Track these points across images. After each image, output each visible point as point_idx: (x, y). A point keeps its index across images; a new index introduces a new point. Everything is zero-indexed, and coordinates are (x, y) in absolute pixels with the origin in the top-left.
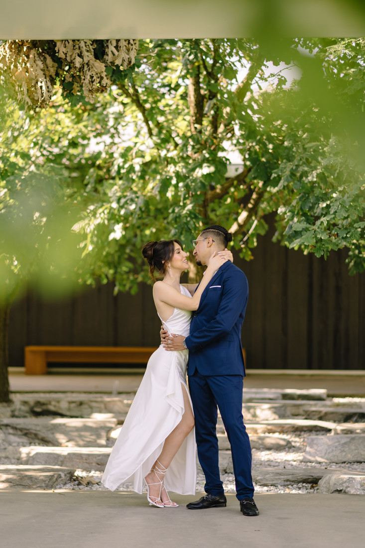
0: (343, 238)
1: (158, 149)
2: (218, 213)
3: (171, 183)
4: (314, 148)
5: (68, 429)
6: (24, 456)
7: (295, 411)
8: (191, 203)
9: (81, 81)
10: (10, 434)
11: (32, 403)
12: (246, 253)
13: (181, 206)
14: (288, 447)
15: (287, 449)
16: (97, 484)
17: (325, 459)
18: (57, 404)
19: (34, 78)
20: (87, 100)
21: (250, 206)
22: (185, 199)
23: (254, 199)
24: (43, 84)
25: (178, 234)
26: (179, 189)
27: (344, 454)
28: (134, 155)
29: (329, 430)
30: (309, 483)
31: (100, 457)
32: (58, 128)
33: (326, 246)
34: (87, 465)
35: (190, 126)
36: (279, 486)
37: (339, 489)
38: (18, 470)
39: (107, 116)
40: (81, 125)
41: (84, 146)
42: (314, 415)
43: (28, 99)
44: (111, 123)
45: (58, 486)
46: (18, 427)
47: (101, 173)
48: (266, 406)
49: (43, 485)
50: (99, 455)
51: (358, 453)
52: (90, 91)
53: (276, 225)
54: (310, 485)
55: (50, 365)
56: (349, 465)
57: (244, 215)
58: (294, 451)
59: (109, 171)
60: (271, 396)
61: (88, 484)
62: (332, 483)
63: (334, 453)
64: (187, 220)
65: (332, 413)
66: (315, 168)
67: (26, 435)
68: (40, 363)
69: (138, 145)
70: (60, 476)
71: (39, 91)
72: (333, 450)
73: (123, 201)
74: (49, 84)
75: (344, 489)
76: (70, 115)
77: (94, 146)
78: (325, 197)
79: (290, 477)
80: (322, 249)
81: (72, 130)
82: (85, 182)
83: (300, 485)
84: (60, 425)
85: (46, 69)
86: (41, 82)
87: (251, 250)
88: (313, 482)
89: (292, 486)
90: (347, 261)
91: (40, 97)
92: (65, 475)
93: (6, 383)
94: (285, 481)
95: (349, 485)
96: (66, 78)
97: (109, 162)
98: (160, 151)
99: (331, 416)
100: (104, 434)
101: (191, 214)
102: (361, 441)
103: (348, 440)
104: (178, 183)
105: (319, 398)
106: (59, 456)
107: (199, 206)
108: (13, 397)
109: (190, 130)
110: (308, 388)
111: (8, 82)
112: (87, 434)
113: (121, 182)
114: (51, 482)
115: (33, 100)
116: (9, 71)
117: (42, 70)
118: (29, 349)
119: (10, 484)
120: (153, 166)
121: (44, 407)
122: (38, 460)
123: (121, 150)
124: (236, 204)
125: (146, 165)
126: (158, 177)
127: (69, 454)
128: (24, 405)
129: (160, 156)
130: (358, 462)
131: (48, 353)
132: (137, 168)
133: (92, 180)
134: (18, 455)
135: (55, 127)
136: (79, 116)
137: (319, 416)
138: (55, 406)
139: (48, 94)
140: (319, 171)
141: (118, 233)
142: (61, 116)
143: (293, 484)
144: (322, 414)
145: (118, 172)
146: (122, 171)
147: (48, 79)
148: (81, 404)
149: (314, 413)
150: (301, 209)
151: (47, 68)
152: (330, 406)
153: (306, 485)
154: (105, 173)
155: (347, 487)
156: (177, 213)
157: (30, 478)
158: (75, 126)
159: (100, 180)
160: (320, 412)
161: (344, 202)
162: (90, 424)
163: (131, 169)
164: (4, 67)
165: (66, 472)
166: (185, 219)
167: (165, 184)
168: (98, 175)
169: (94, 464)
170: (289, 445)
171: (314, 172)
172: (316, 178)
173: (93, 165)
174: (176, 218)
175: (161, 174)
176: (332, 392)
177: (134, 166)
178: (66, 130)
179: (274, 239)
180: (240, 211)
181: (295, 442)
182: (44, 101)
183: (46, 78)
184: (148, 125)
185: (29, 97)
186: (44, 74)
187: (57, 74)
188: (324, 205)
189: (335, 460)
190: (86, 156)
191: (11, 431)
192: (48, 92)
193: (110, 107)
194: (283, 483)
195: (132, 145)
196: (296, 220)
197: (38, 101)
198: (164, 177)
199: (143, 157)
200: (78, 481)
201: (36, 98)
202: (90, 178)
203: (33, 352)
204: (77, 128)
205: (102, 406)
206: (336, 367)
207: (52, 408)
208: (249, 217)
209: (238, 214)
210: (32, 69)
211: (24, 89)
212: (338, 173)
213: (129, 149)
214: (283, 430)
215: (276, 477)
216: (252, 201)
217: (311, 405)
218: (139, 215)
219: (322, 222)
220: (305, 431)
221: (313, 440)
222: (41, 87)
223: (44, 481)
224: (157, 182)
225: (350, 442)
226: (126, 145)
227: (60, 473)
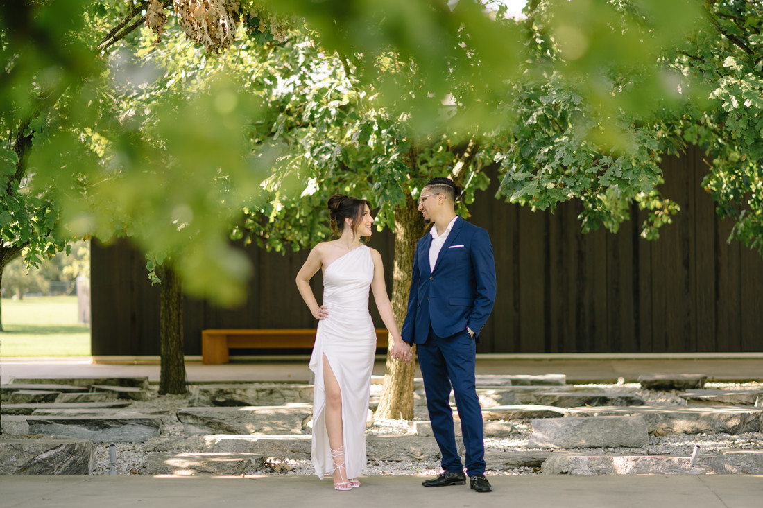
0: (571, 187)
1: (357, 91)
2: (430, 164)
3: (372, 129)
4: (534, 86)
5: (257, 417)
6: (208, 443)
7: (525, 398)
8: (396, 152)
9: (267, 17)
10: (190, 424)
11: (213, 392)
12: (462, 209)
13: (385, 156)
14: (514, 434)
15: (511, 436)
16: (292, 470)
17: (554, 444)
18: (243, 393)
19: (215, 15)
20: (275, 38)
21: (466, 155)
22: (389, 147)
23: (471, 147)
24: (225, 22)
25: (382, 188)
26: (383, 136)
27: (575, 438)
28: (329, 97)
29: (561, 415)
30: (532, 466)
31: (296, 444)
32: (241, 67)
33: (552, 197)
34: (280, 453)
35: (395, 63)
36: (498, 470)
37: (564, 471)
38: (203, 457)
39: (297, 52)
40: (266, 64)
41: (269, 87)
42: (547, 401)
43: (208, 39)
44: (301, 60)
45: (249, 473)
46: (199, 415)
47: (291, 119)
48: (490, 392)
49: (232, 471)
50: (294, 442)
51: (592, 437)
52: (278, 28)
53: (499, 177)
54: (532, 469)
55: (233, 352)
56: (581, 450)
57: (459, 165)
58: (519, 437)
59: (300, 116)
60: (499, 383)
61: (282, 471)
62: (556, 465)
63: (565, 438)
64: (391, 171)
65: (568, 398)
66: (535, 109)
67: (208, 424)
68: (219, 349)
69: (334, 86)
70: (250, 462)
71: (221, 29)
72: (563, 434)
73: (316, 150)
74: (232, 21)
75: (570, 471)
76: (253, 52)
77: (283, 87)
78: (548, 141)
79: (510, 460)
80: (547, 200)
81: (257, 70)
82: (273, 130)
83: (521, 469)
84: (248, 412)
85: (228, 4)
86: (223, 19)
87: (468, 206)
88: (536, 465)
89: (513, 470)
90: (579, 217)
91: (222, 36)
92: (256, 461)
93: (182, 371)
94: (504, 464)
95: (576, 467)
96: (251, 14)
97: (300, 107)
98: (359, 93)
99: (566, 401)
100: (299, 422)
101: (396, 164)
102: (595, 423)
103: (581, 423)
104: (380, 130)
105: (557, 383)
106: (248, 443)
107: (406, 155)
108: (189, 388)
109: (395, 67)
110: (544, 374)
111: (185, 19)
112: (280, 422)
113: (314, 129)
114: (241, 468)
115: (214, 39)
116: (186, 8)
117: (223, 5)
118: (205, 333)
119: (194, 471)
120: (352, 110)
121: (228, 397)
122: (224, 448)
123: (314, 92)
124: (450, 153)
125: (343, 109)
126: (358, 123)
127: (259, 441)
128: (203, 395)
129: (359, 98)
130: (591, 447)
131: (229, 337)
132: (333, 112)
133: (281, 127)
134: (202, 445)
135: (236, 66)
136: (263, 53)
137: (552, 402)
138: (240, 395)
139: (231, 32)
140: (540, 113)
141: (311, 188)
142: (244, 54)
143: (513, 467)
144: (556, 399)
145: (312, 117)
146: (316, 116)
147: (230, 15)
148: (272, 392)
149: (547, 398)
150: (521, 155)
151: (230, 3)
152: (567, 391)
153: (529, 469)
154: (296, 119)
155: (573, 469)
156: (380, 164)
157: (217, 464)
158: (260, 65)
159: (290, 128)
160: (554, 396)
161: (571, 146)
162: (283, 412)
163: (327, 113)
164: (180, 3)
165: (256, 458)
166: (389, 170)
167: (366, 130)
168: (287, 121)
169: (288, 452)
170: (514, 431)
171: (534, 114)
172: (537, 120)
173: (282, 109)
174: (379, 169)
175: (361, 120)
176: (571, 378)
177: (330, 109)
178: (249, 70)
179: (497, 196)
180: (454, 161)
181: (522, 429)
182: (226, 40)
183: (228, 14)
184: (345, 63)
185: (210, 35)
186: (226, 10)
187: (241, 10)
188: (547, 150)
189: (566, 445)
190: (273, 99)
191: (191, 421)
192: (231, 30)
193: (299, 42)
194: (502, 467)
195: (327, 86)
196: (514, 168)
197: (220, 39)
198: (364, 122)
199: (340, 99)
200: (271, 469)
201: (217, 37)
202: (278, 125)
203: (210, 336)
204: (262, 66)
205: (297, 394)
206: (580, 350)
207: (237, 397)
208: (465, 168)
209: (453, 165)
210: (212, 5)
211: (205, 26)
212: (561, 114)
213: (323, 91)
214: (508, 416)
215: (495, 461)
216: (468, 149)
217: (544, 390)
218: (335, 165)
219: (547, 171)
220: (534, 418)
221: (539, 424)
222: (223, 25)
223: (233, 467)
224: (356, 128)
225: (583, 425)
226: (320, 86)
227: (251, 459)
